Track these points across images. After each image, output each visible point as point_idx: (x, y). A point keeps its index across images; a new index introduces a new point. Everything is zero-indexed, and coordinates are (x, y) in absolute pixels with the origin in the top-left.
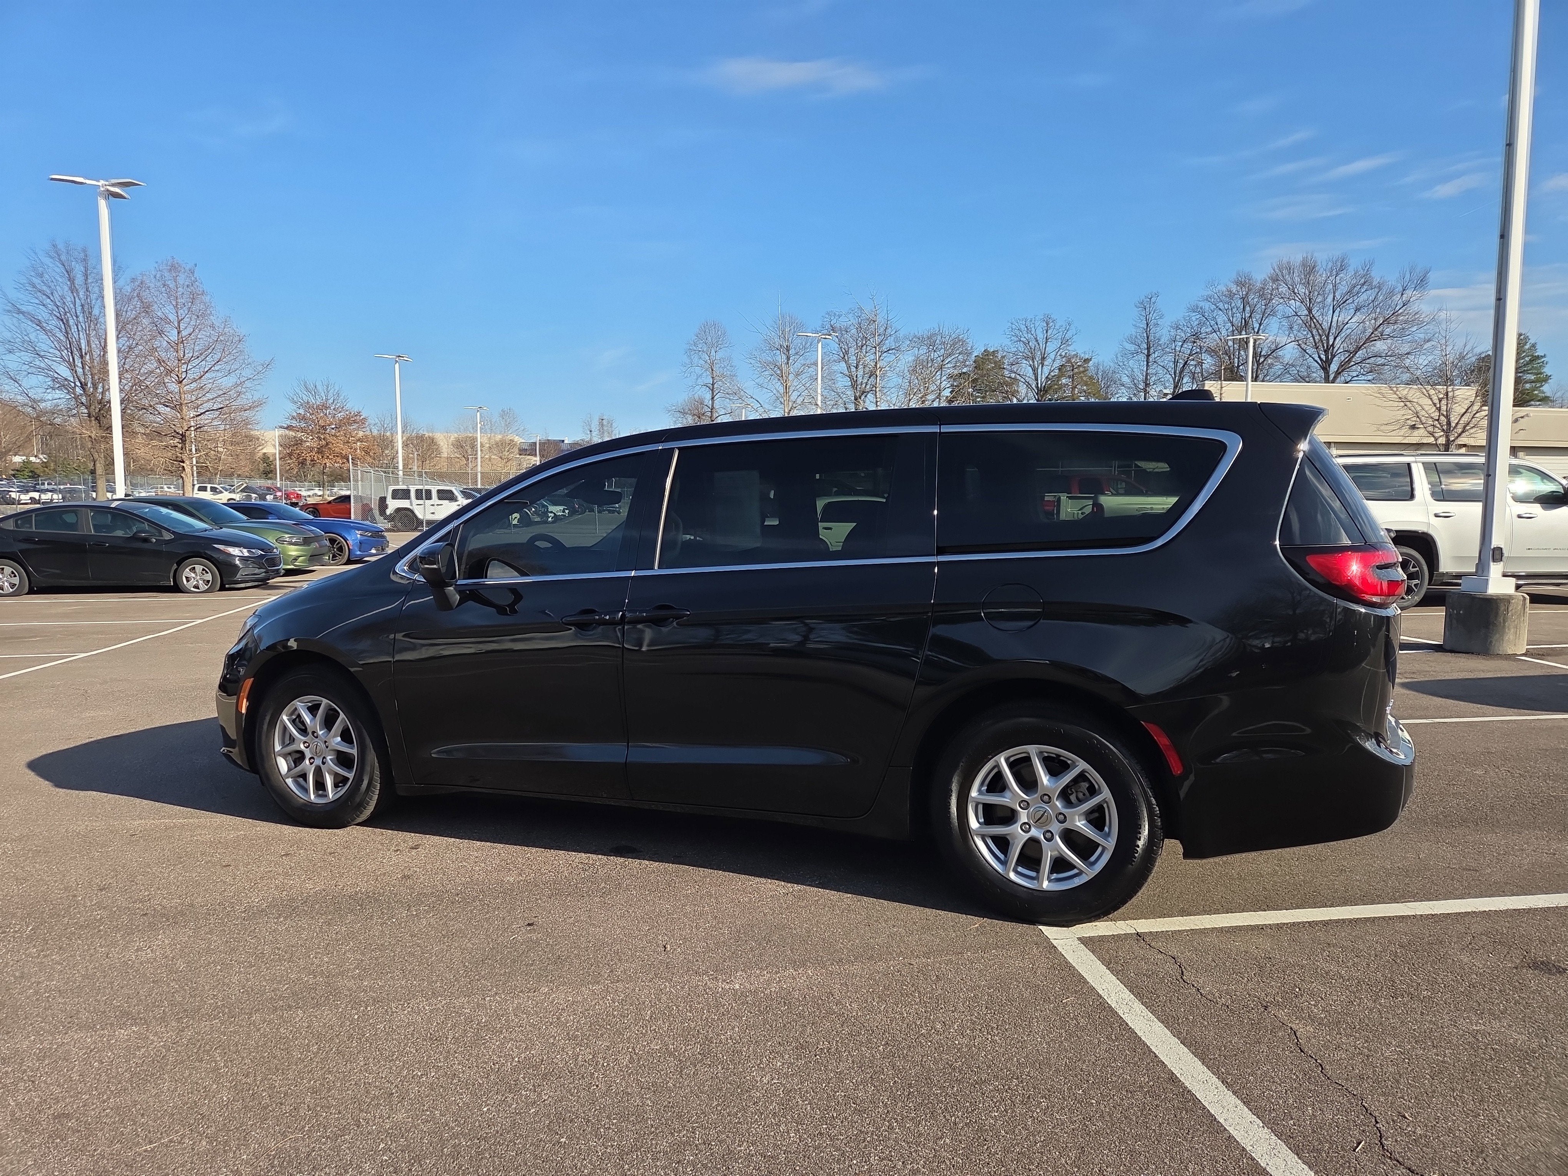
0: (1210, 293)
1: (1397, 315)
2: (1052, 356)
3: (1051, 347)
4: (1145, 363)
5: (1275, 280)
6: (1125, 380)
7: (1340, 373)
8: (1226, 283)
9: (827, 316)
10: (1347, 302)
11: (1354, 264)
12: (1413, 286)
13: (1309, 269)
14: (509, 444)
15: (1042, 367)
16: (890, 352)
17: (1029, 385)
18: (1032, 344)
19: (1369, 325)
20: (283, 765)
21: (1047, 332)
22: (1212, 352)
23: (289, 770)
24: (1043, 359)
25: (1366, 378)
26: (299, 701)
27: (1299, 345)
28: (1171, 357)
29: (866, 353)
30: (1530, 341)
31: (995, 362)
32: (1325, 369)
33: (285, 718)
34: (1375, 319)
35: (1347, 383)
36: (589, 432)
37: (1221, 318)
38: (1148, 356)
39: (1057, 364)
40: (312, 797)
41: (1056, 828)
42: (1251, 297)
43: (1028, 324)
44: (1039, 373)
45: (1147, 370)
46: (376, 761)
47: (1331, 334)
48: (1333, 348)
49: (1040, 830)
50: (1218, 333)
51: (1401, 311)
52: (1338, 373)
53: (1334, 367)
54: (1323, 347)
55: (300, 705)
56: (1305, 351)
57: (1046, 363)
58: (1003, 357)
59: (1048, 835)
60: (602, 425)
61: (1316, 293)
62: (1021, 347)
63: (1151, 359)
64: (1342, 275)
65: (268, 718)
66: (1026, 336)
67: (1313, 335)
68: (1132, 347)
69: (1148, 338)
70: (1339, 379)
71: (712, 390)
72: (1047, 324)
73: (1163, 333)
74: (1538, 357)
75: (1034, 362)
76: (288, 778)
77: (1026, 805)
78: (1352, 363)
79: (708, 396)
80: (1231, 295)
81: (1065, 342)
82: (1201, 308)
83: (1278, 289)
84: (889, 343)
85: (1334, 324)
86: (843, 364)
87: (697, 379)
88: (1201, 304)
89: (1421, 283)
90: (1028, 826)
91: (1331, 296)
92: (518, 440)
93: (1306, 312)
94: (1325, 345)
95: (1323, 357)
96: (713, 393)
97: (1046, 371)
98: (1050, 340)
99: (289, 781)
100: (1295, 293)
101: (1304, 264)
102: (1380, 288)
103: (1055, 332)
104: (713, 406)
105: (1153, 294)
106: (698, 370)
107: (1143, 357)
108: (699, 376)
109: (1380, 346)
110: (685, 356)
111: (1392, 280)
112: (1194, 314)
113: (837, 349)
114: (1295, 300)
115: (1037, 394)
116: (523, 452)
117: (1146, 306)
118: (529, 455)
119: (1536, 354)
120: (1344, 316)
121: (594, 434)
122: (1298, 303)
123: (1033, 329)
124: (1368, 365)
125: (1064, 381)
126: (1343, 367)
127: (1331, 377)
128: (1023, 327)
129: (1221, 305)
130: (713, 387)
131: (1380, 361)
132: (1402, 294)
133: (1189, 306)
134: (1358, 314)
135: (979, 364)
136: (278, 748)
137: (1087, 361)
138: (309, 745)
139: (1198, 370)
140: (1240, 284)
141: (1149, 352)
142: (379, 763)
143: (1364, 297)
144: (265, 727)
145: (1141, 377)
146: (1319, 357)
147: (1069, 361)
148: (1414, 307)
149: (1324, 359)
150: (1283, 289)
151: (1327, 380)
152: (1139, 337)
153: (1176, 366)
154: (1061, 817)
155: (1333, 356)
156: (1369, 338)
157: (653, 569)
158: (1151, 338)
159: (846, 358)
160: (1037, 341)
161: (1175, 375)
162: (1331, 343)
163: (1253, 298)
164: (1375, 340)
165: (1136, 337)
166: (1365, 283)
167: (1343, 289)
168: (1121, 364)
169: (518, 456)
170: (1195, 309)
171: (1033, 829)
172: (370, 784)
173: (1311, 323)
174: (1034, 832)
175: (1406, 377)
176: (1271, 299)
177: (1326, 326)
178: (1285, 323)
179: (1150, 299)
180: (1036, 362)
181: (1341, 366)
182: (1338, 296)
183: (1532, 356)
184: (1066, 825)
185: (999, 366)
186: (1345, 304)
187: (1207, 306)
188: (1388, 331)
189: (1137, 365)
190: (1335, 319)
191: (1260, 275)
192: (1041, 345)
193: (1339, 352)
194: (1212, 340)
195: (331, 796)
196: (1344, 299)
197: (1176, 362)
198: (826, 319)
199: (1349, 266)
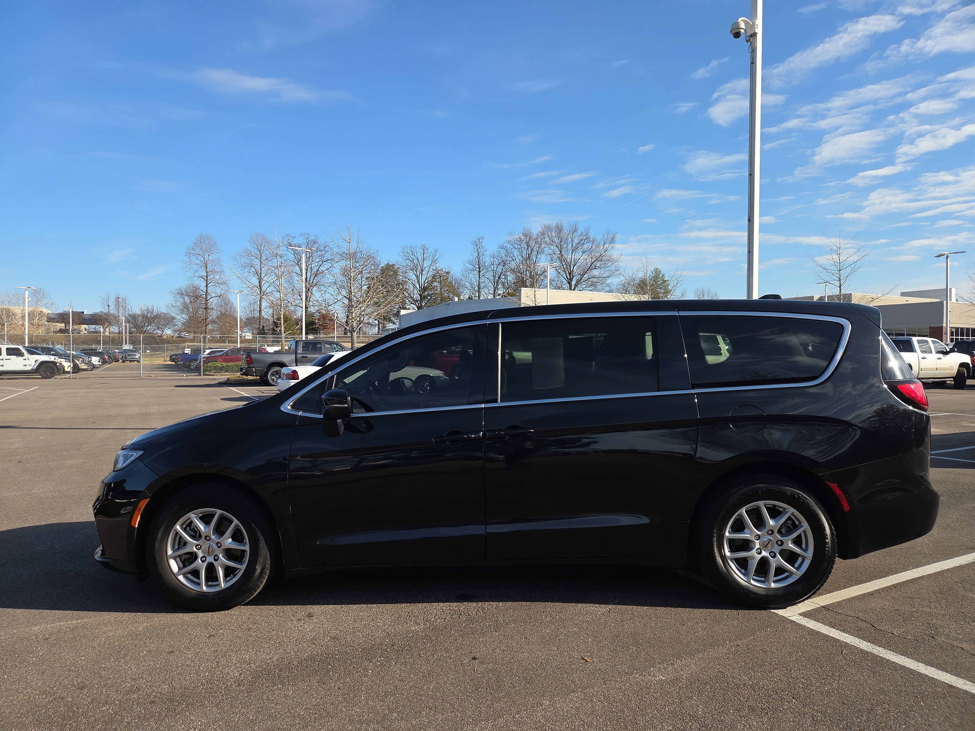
0: (510, 239)
1: (602, 257)
2: (427, 269)
3: (426, 264)
4: (478, 276)
5: (543, 234)
6: (468, 285)
7: (577, 286)
8: (519, 235)
9: (286, 237)
10: (578, 248)
11: (581, 229)
12: (609, 242)
13: (559, 229)
14: (40, 314)
15: (422, 275)
16: (328, 261)
17: (414, 286)
18: (416, 261)
19: (589, 260)
20: (174, 566)
21: (424, 255)
22: (513, 271)
23: (180, 569)
24: (422, 271)
25: (589, 289)
26: (193, 514)
27: (557, 270)
28: (492, 273)
29: (312, 261)
30: (662, 273)
31: (394, 271)
32: (570, 283)
33: (178, 527)
34: (591, 258)
35: (581, 291)
36: (107, 307)
37: (516, 253)
38: (479, 272)
39: (430, 274)
40: (204, 588)
41: (777, 549)
42: (531, 242)
43: (413, 250)
44: (420, 279)
45: (479, 280)
46: (268, 553)
47: (571, 265)
48: (573, 272)
49: (767, 552)
50: (515, 261)
51: (603, 254)
52: (576, 286)
53: (573, 283)
54: (568, 271)
55: (194, 517)
56: (560, 273)
57: (423, 273)
58: (399, 268)
59: (772, 554)
60: (118, 302)
61: (563, 242)
62: (409, 263)
63: (481, 274)
64: (575, 234)
65: (162, 529)
66: (412, 257)
67: (562, 264)
68: (471, 267)
69: (479, 262)
70: (576, 289)
71: (207, 281)
72: (424, 251)
73: (487, 260)
74: (666, 281)
75: (417, 272)
76: (179, 575)
77: (759, 537)
78: (582, 281)
79: (204, 284)
80: (521, 240)
81: (434, 261)
82: (506, 247)
83: (544, 239)
84: (328, 256)
85: (573, 260)
86: (297, 268)
87: (195, 272)
88: (505, 245)
89: (612, 241)
90: (759, 550)
91: (571, 244)
92: (46, 311)
93: (559, 252)
94: (569, 270)
95: (568, 277)
96: (207, 283)
97: (424, 278)
98: (425, 260)
99: (181, 578)
100: (553, 242)
101: (557, 227)
102: (593, 242)
103: (428, 255)
104: (207, 291)
105: (481, 237)
106: (196, 267)
107: (476, 273)
108: (196, 271)
109: (595, 272)
110: (186, 257)
111: (599, 238)
112: (502, 250)
113: (293, 258)
114: (553, 245)
115: (419, 291)
116: (50, 319)
117: (477, 244)
118: (56, 322)
119: (664, 279)
120: (577, 256)
121: (111, 308)
122: (555, 247)
123: (415, 253)
124: (590, 283)
125: (435, 284)
126: (578, 282)
127: (573, 288)
128: (409, 251)
129: (516, 246)
130: (207, 279)
131: (595, 280)
132: (604, 246)
133: (499, 245)
134: (584, 255)
135: (383, 271)
136: (170, 552)
137: (448, 273)
138: (201, 547)
139: (506, 281)
140: (525, 235)
141: (479, 269)
142: (270, 555)
143: (586, 246)
144: (159, 536)
145: (476, 284)
146: (567, 277)
147: (438, 273)
148: (609, 253)
149: (569, 278)
150: (547, 239)
151: (571, 289)
152: (474, 261)
153: (494, 279)
154: (779, 543)
155: (573, 277)
156: (589, 268)
157: (496, 401)
158: (481, 262)
159: (299, 263)
160: (418, 260)
161: (494, 284)
162: (572, 269)
163: (532, 243)
164: (593, 269)
165: (472, 261)
166: (586, 239)
167: (576, 241)
168: (465, 276)
169: (46, 323)
170: (503, 247)
171: (763, 552)
172: (262, 572)
173: (561, 258)
174: (764, 553)
175: (607, 289)
176: (541, 244)
177: (569, 260)
178: (549, 257)
179: (479, 240)
180: (418, 272)
181: (577, 282)
182: (574, 245)
183: (663, 280)
184: (783, 547)
185: (396, 273)
186: (577, 249)
187: (508, 246)
188: (598, 265)
189: (473, 277)
190: (573, 257)
191: (536, 230)
192: (420, 262)
193: (575, 274)
194: (513, 265)
195: (223, 586)
196: (577, 247)
197: (494, 277)
198: (285, 239)
199: (579, 229)
